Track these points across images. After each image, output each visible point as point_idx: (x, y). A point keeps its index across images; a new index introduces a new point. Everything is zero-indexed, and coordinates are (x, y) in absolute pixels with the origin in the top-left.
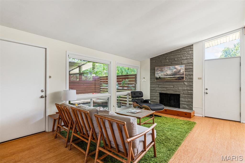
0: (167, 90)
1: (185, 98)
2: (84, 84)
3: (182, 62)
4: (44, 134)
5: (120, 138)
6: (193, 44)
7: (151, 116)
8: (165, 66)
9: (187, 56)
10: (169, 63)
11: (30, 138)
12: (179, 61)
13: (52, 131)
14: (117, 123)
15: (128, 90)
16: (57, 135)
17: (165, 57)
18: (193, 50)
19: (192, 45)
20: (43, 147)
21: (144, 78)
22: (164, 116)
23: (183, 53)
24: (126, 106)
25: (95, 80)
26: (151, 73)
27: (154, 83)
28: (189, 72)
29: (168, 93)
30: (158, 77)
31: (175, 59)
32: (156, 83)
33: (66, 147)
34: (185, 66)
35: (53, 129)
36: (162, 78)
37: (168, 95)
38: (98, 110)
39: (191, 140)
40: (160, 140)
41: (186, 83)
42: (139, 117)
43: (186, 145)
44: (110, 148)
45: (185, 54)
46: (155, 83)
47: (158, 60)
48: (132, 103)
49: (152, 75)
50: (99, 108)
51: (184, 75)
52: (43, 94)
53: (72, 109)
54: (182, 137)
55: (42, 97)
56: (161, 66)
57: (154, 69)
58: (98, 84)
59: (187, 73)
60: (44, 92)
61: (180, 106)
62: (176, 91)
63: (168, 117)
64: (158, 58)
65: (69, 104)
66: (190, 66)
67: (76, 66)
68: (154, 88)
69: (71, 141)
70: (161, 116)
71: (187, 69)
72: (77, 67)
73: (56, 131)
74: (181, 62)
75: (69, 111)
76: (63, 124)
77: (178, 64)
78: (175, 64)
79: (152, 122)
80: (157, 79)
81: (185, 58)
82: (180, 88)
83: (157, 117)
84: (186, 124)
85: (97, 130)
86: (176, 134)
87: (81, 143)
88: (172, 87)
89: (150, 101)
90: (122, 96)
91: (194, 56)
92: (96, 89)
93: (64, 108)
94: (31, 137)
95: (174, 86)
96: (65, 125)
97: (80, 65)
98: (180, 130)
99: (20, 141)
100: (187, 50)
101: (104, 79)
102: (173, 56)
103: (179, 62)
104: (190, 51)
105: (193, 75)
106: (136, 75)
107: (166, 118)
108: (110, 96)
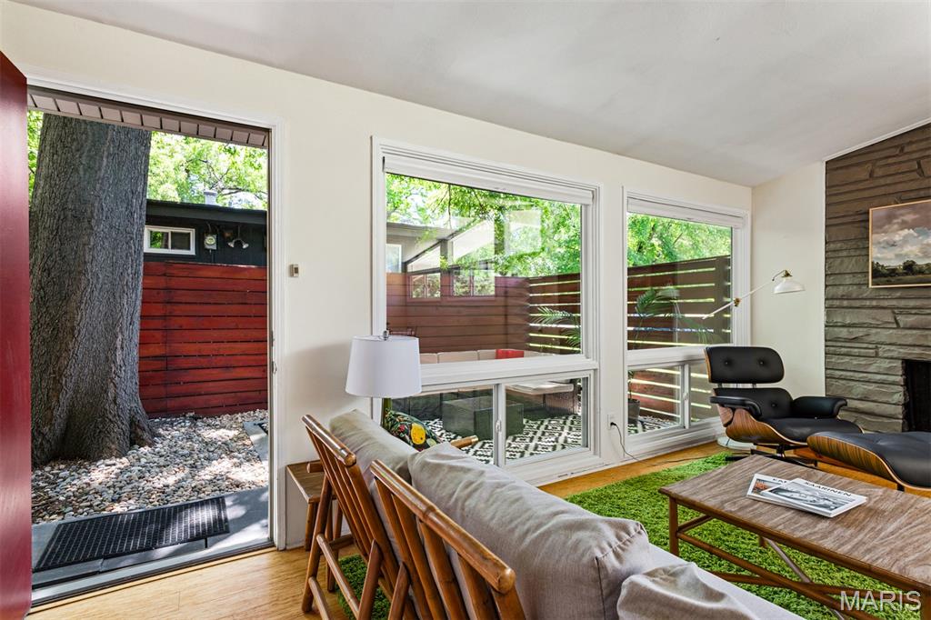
2: (462, 309)
13: (304, 544)
21: (787, 275)
25: (506, 292)
27: (858, 303)
32: (874, 304)
46: (868, 303)
47: (894, 160)
49: (845, 254)
57: (863, 217)
58: (517, 310)
67: (431, 238)
68: (859, 332)
72: (435, 242)
80: (884, 274)
92: (511, 330)
97: (445, 235)
101: (544, 289)
106: (720, 264)
108: (595, 370)
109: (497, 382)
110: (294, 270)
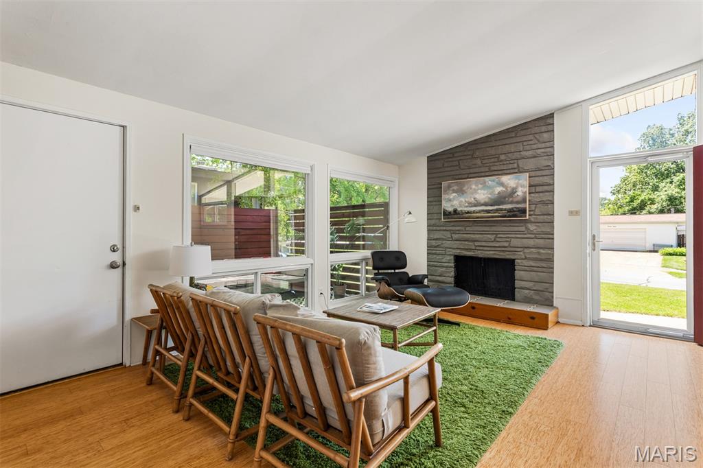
0: (477, 248)
1: (530, 269)
2: (241, 231)
3: (520, 166)
4: (119, 372)
5: (329, 388)
6: (553, 114)
7: (428, 322)
8: (470, 178)
9: (535, 146)
10: (483, 169)
11: (78, 382)
12: (512, 162)
13: (141, 363)
14: (317, 342)
15: (364, 247)
16: (154, 375)
17: (469, 153)
18: (553, 131)
19: (551, 116)
20: (111, 410)
21: (410, 213)
22: (467, 323)
23: (525, 138)
24: (357, 293)
26: (431, 199)
27: (438, 228)
28: (541, 194)
29: (480, 256)
30: (451, 209)
31: (498, 158)
32: (444, 228)
33: (177, 411)
34: (529, 177)
35: (143, 359)
36: (463, 214)
37: (481, 263)
38: (268, 302)
39: (548, 394)
40: (456, 394)
41: (532, 227)
42: (393, 324)
43: (533, 410)
44: (301, 416)
45: (530, 142)
46: (442, 228)
47: (450, 159)
48: (374, 285)
49: (433, 203)
50: (270, 298)
51: (526, 202)
52: (116, 257)
53: (192, 299)
54: (522, 386)
55: (113, 266)
56: (460, 177)
57: (439, 186)
59: (537, 198)
60: (120, 252)
61: (516, 293)
62: (503, 249)
63: (478, 327)
64: (451, 156)
65: (191, 285)
66: (545, 178)
68: (439, 243)
69: (190, 392)
70: (458, 324)
71: (535, 186)
72: (222, 183)
73: (151, 364)
74: (518, 165)
75: (184, 307)
76: (171, 344)
77: (508, 172)
78: (500, 172)
79: (431, 339)
80: (447, 214)
81: (530, 153)
82: (515, 242)
83: (446, 326)
84: (534, 348)
85: (265, 363)
86: (502, 375)
87: (220, 399)
88: (492, 237)
89: (426, 280)
90: (346, 264)
91: (555, 146)
93: (171, 296)
94: (79, 380)
95: (496, 237)
96: (178, 348)
97: (231, 178)
98: (515, 364)
99: (47, 391)
100: (536, 130)
102: (494, 148)
103: (511, 166)
104: (545, 132)
105: (553, 203)
106: (386, 205)
107: (473, 328)
108: (312, 264)
109: (255, 271)
110: (137, 208)
